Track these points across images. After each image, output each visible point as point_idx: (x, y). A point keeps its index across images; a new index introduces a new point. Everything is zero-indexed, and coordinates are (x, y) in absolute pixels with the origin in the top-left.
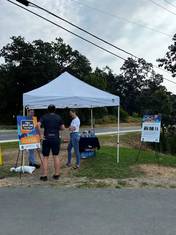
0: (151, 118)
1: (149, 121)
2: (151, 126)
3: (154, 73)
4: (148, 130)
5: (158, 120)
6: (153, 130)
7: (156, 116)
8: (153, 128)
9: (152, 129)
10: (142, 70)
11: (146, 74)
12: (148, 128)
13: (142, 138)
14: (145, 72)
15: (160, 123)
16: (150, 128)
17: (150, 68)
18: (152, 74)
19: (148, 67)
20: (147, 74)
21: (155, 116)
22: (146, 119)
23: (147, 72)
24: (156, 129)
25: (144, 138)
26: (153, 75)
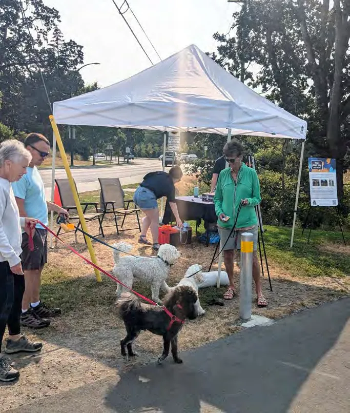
0: (320, 163)
1: (319, 169)
2: (324, 179)
3: (60, 35)
4: (319, 185)
5: (331, 169)
6: (327, 185)
7: (329, 160)
8: (326, 181)
9: (324, 183)
10: (32, 21)
11: (43, 33)
12: (319, 182)
13: (312, 201)
14: (39, 29)
15: (335, 173)
16: (322, 181)
17: (52, 21)
18: (54, 37)
19: (49, 17)
20: (45, 34)
21: (327, 161)
22: (313, 165)
23: (46, 30)
24: (331, 183)
25: (316, 200)
26: (58, 39)
